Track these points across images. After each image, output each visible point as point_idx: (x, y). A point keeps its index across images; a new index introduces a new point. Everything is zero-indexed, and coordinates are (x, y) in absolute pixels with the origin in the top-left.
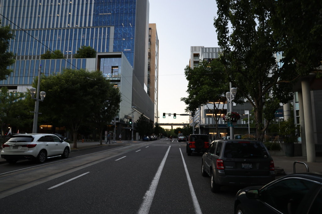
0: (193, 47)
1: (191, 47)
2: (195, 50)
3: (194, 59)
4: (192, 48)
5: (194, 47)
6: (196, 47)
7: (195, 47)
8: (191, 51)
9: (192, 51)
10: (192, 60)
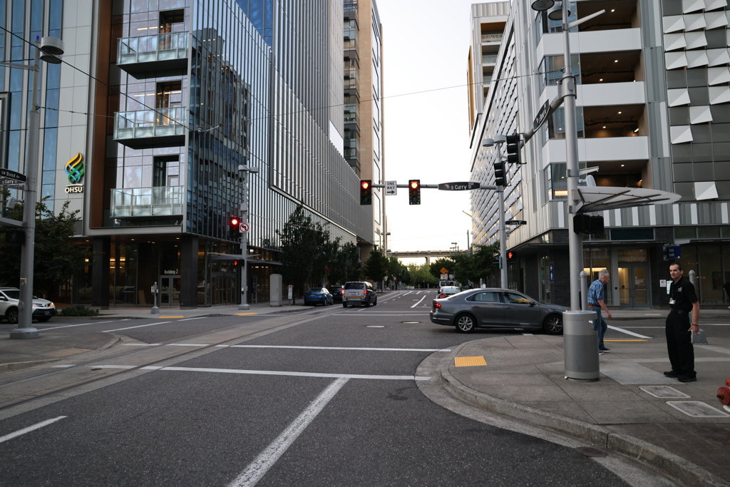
0: (477, 5)
1: (473, 5)
3: (483, 42)
5: (483, 4)
7: (486, 5)
8: (474, 18)
10: (476, 46)
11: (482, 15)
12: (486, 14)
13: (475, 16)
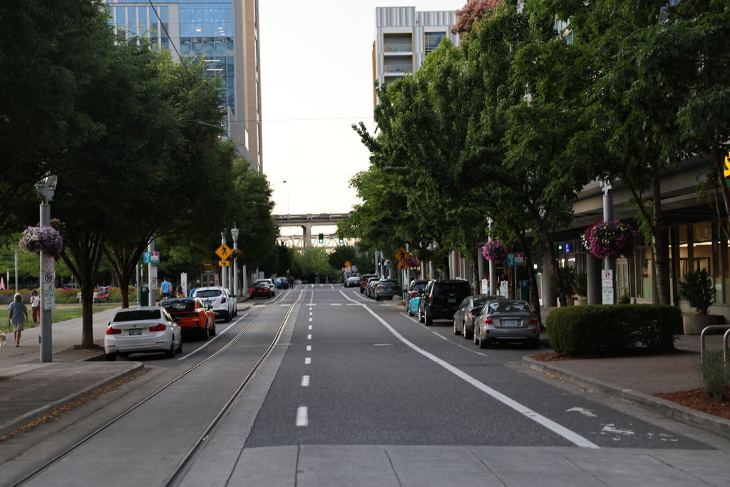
0: (381, 9)
1: (377, 8)
2: (390, 24)
3: (386, 50)
4: (380, 11)
5: (387, 8)
6: (391, 8)
7: (389, 10)
8: (378, 27)
9: (380, 26)
10: (379, 55)
11: (385, 25)
12: (389, 23)
13: (379, 25)
